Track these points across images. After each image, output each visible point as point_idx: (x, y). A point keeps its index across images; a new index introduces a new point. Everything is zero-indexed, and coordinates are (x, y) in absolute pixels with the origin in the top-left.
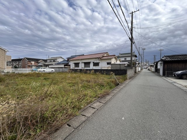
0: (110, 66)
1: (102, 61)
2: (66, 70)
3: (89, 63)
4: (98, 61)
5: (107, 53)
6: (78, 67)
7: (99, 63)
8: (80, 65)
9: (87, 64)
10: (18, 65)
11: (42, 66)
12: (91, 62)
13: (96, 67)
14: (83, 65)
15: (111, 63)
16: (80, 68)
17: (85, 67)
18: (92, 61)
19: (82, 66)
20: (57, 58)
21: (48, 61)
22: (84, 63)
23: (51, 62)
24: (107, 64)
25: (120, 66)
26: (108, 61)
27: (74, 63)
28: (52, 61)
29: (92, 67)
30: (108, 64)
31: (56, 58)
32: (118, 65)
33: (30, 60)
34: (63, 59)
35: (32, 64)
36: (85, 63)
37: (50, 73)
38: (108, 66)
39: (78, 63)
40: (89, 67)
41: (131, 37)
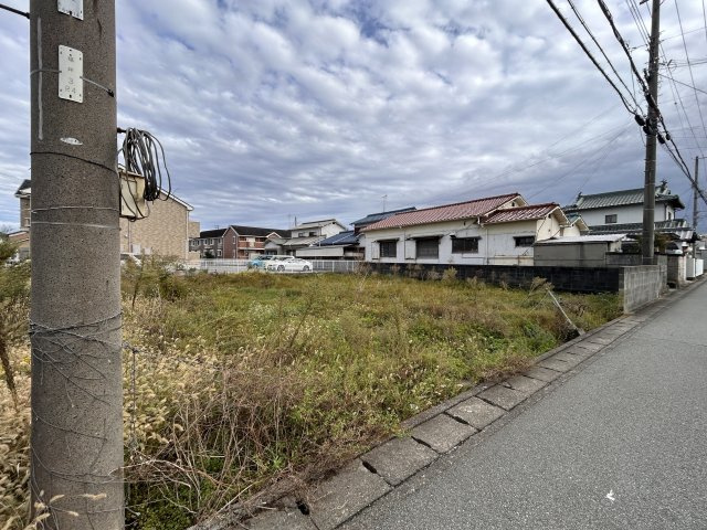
0: (530, 251)
1: (493, 231)
2: (350, 267)
3: (436, 240)
4: (472, 233)
5: (517, 195)
6: (394, 254)
7: (478, 239)
8: (400, 248)
9: (427, 244)
10: (215, 247)
11: (275, 252)
12: (442, 236)
13: (465, 255)
14: (412, 246)
15: (533, 238)
16: (399, 259)
17: (418, 255)
18: (447, 232)
19: (406, 253)
20: (322, 224)
21: (294, 235)
22: (415, 239)
23: (301, 237)
24: (514, 242)
25: (582, 250)
26: (522, 232)
27: (378, 241)
28: (307, 235)
29: (446, 254)
30: (519, 241)
31: (316, 225)
32: (573, 248)
33: (244, 232)
34: (341, 226)
35: (248, 244)
36: (420, 241)
37: (298, 276)
38: (522, 250)
39: (394, 242)
40: (437, 256)
41: (650, 114)
